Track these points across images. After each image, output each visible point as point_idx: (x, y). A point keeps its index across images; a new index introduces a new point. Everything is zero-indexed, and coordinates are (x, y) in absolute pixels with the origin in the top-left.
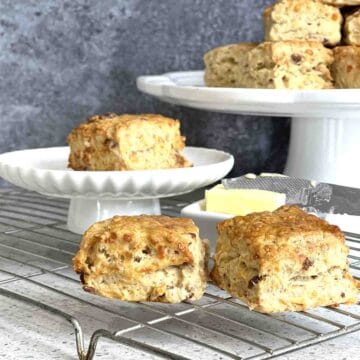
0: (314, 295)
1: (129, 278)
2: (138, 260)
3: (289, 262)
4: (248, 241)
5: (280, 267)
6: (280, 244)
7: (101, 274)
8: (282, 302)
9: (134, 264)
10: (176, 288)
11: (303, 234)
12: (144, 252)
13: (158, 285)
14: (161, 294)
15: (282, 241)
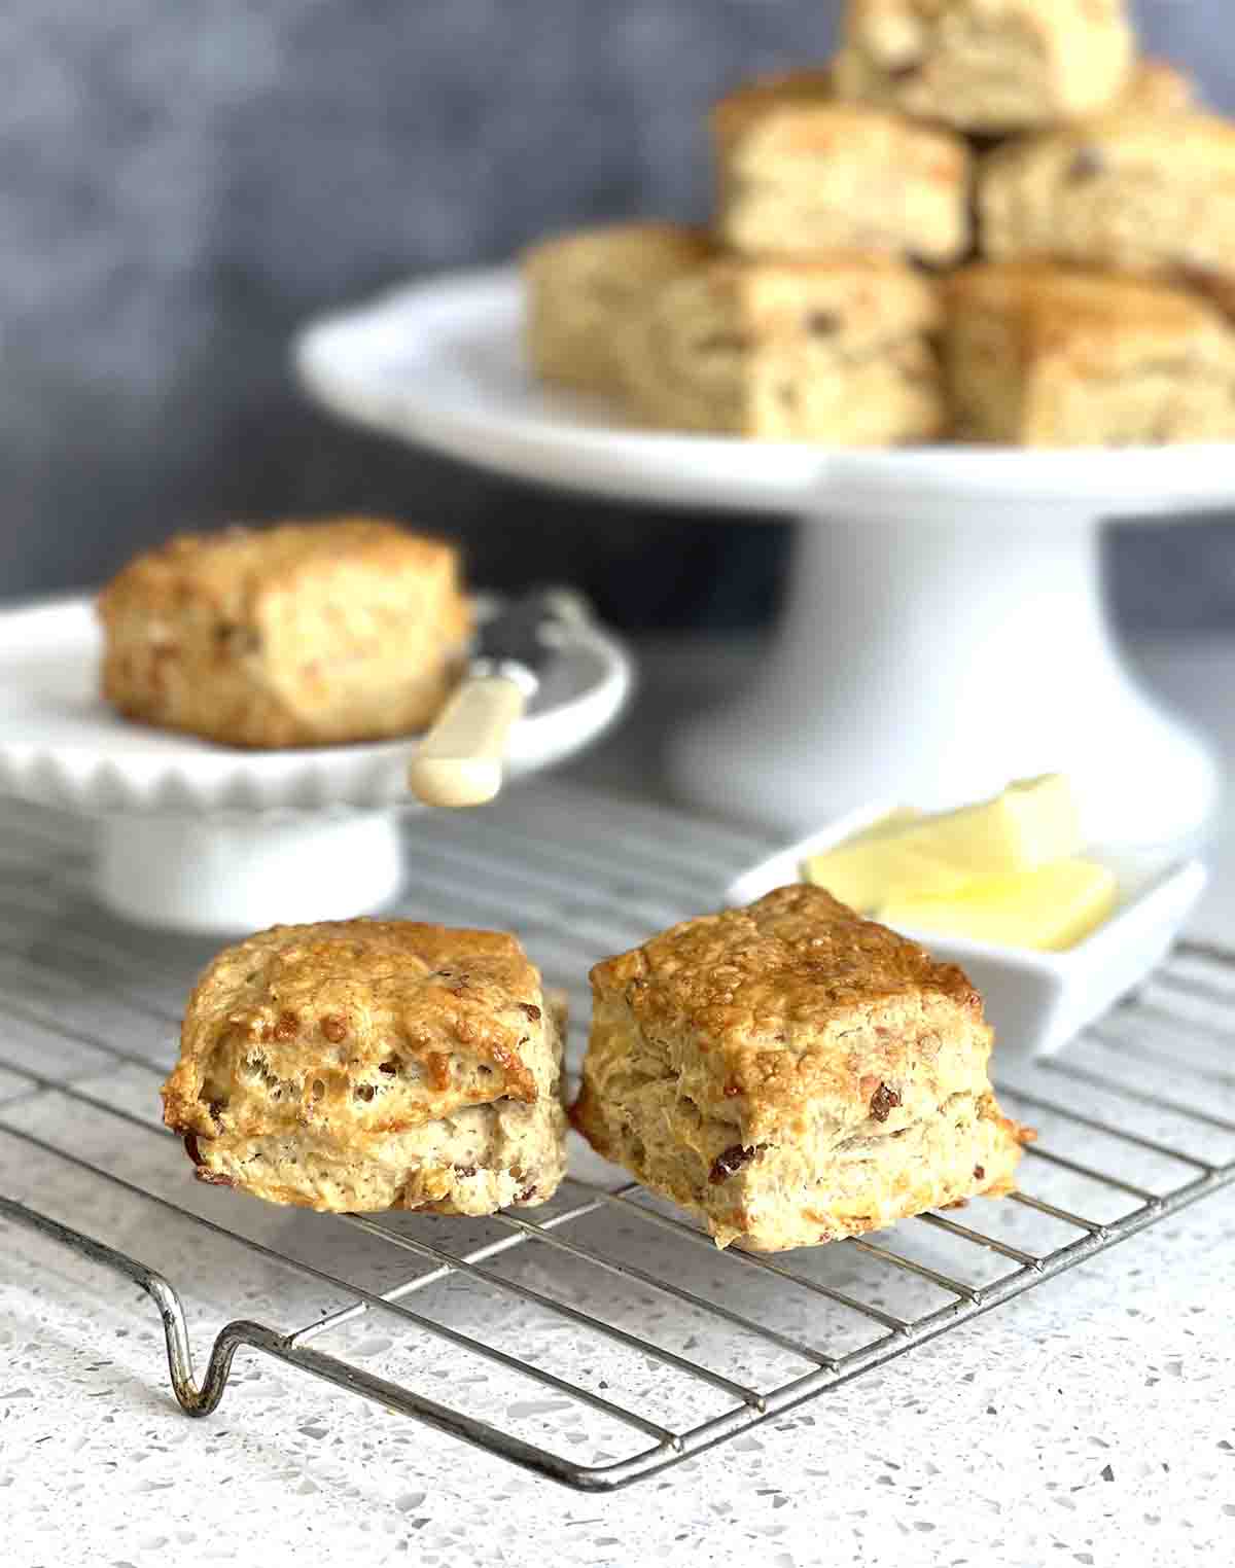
0: (901, 1184)
1: (338, 1149)
2: (367, 1093)
3: (831, 1103)
4: (704, 1036)
5: (806, 1118)
6: (801, 1045)
7: (251, 1134)
8: (811, 1216)
9: (355, 1107)
10: (481, 1172)
11: (865, 1008)
12: (384, 1068)
13: (429, 1165)
14: (438, 1195)
15: (807, 1036)
